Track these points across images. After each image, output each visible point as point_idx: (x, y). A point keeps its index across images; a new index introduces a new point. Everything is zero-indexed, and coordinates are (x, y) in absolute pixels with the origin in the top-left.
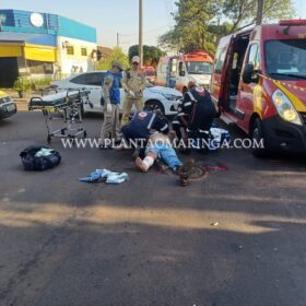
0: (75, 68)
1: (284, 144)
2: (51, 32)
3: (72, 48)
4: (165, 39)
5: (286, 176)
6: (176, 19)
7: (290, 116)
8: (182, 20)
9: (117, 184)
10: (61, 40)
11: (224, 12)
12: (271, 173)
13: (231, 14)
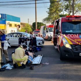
0: (12, 31)
1: (67, 55)
2: (3, 20)
3: (11, 24)
4: (45, 20)
5: (67, 66)
6: (48, 13)
7: (68, 46)
8: (50, 14)
9: (9, 70)
10: (7, 22)
11: (65, 10)
12: (62, 65)
13: (67, 11)
